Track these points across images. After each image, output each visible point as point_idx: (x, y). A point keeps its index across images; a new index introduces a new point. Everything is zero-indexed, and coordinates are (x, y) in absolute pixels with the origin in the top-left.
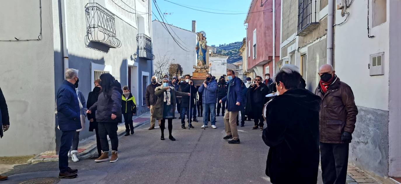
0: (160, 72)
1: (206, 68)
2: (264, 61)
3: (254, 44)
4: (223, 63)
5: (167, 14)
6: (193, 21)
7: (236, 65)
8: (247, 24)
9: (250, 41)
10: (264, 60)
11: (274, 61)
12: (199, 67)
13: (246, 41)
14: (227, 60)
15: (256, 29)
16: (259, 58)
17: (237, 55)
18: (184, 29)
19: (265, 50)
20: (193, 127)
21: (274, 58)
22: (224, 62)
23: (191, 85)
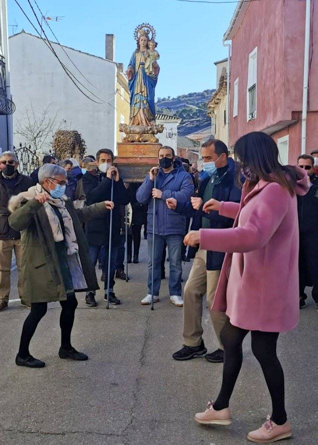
0: (30, 147)
1: (156, 130)
2: (278, 124)
3: (250, 85)
4: (169, 134)
5: (49, 18)
6: (108, 35)
7: (192, 140)
8: (230, 42)
9: (238, 79)
10: (280, 122)
11: (304, 124)
12: (137, 129)
13: (228, 81)
14: (178, 128)
15: (256, 49)
16: (265, 118)
17: (192, 120)
18: (88, 54)
19: (285, 96)
20: (118, 303)
21: (304, 115)
22: (170, 131)
23: (114, 181)
